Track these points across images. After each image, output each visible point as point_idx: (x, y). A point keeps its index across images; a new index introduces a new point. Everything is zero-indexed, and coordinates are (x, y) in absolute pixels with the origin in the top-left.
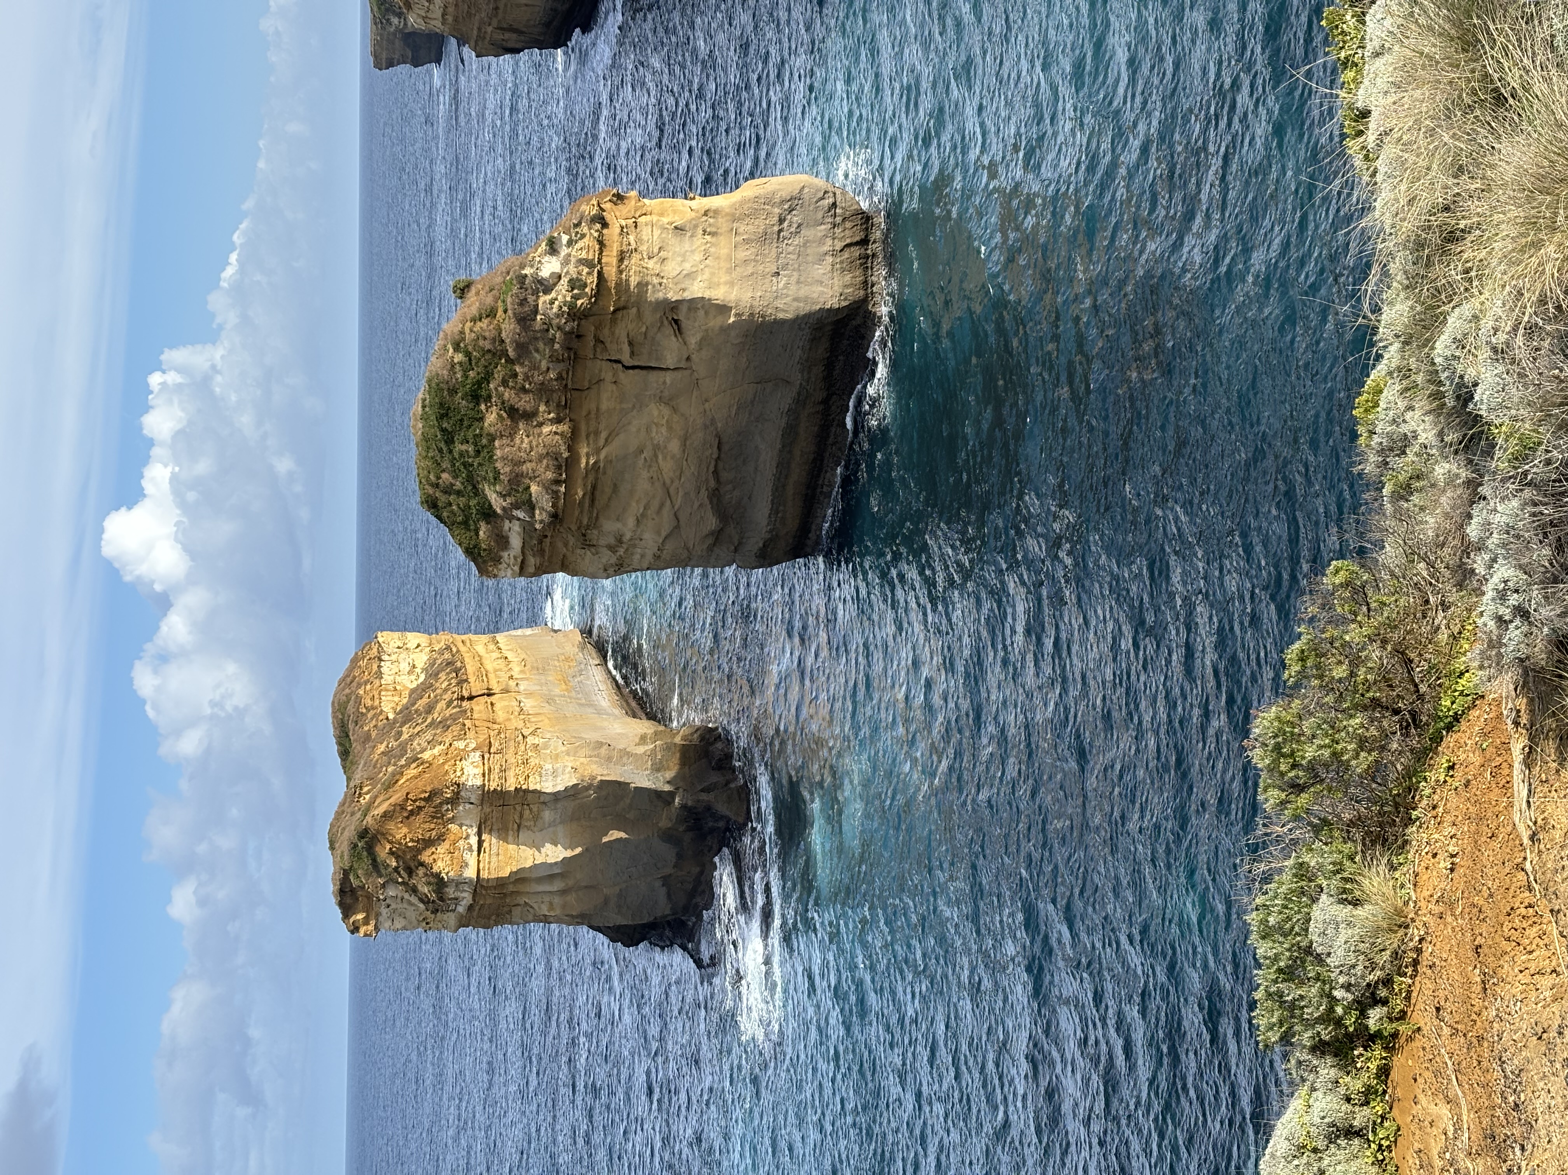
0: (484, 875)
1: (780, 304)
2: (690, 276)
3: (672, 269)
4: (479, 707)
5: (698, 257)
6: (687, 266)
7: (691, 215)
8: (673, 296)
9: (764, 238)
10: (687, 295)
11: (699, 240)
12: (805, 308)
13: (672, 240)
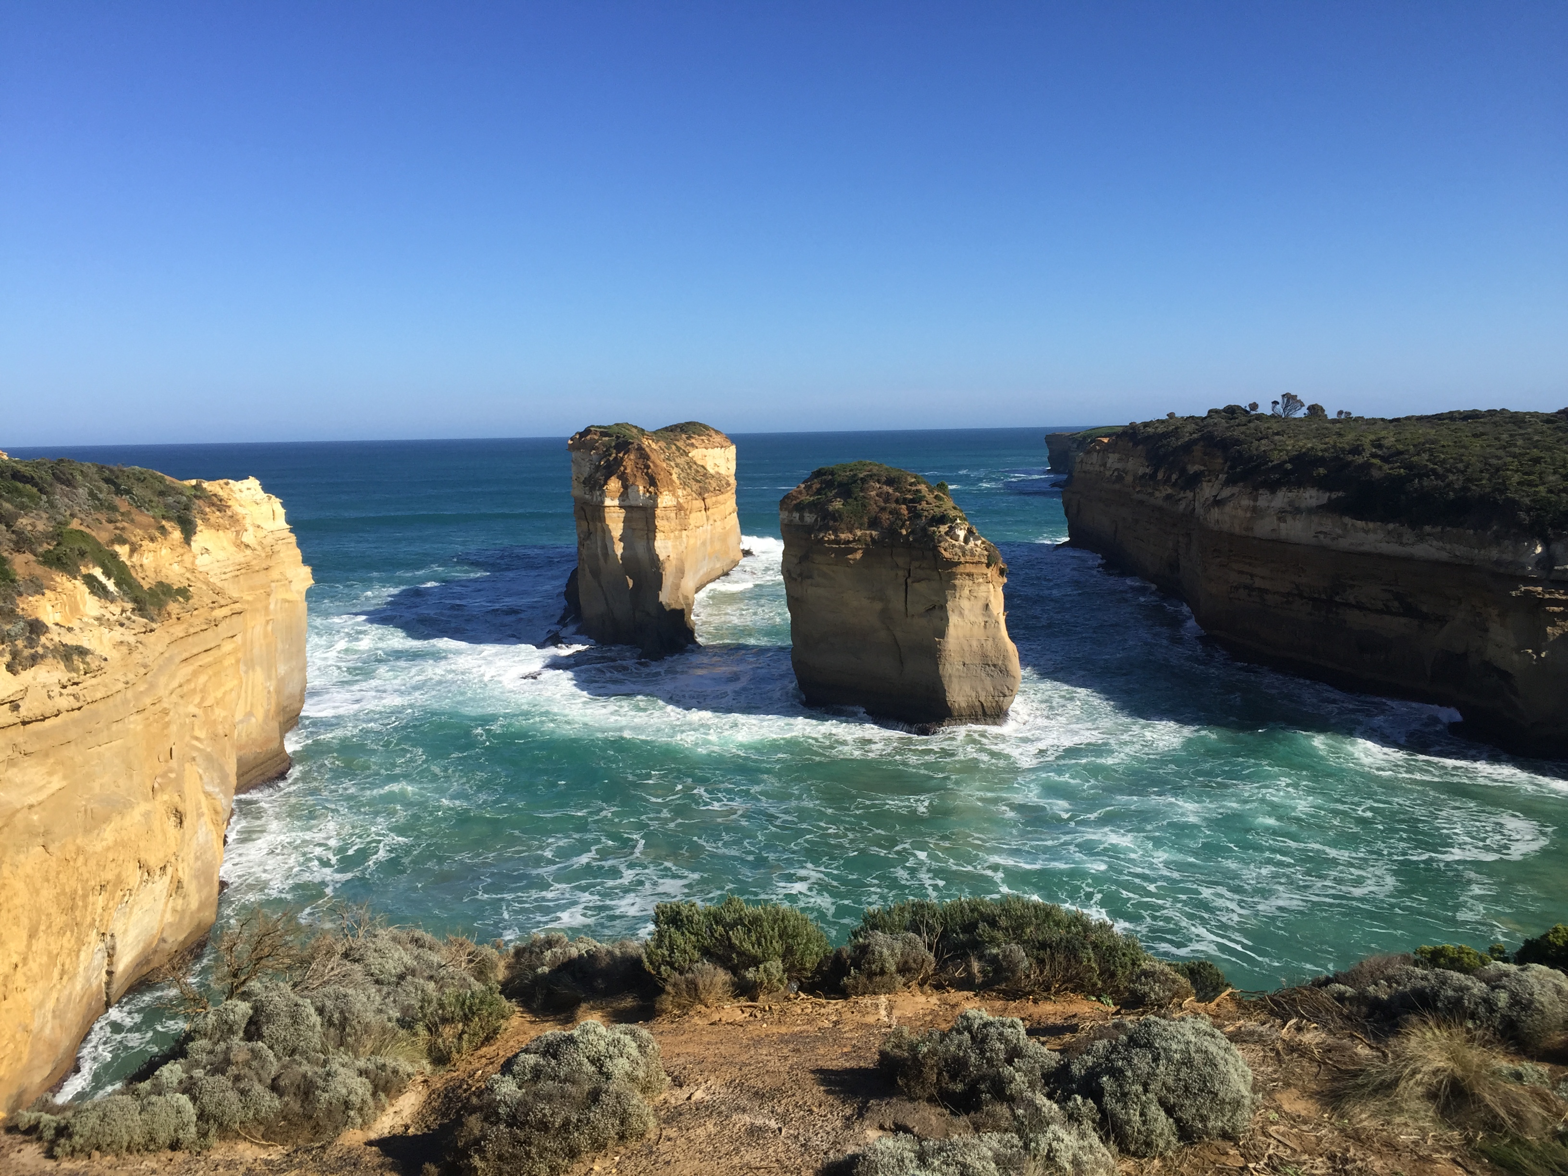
0: (607, 510)
1: (947, 665)
2: (961, 614)
3: (965, 604)
4: (699, 504)
5: (973, 619)
6: (966, 612)
7: (995, 613)
8: (950, 605)
9: (984, 656)
10: (950, 613)
11: (981, 620)
12: (945, 682)
13: (980, 604)
